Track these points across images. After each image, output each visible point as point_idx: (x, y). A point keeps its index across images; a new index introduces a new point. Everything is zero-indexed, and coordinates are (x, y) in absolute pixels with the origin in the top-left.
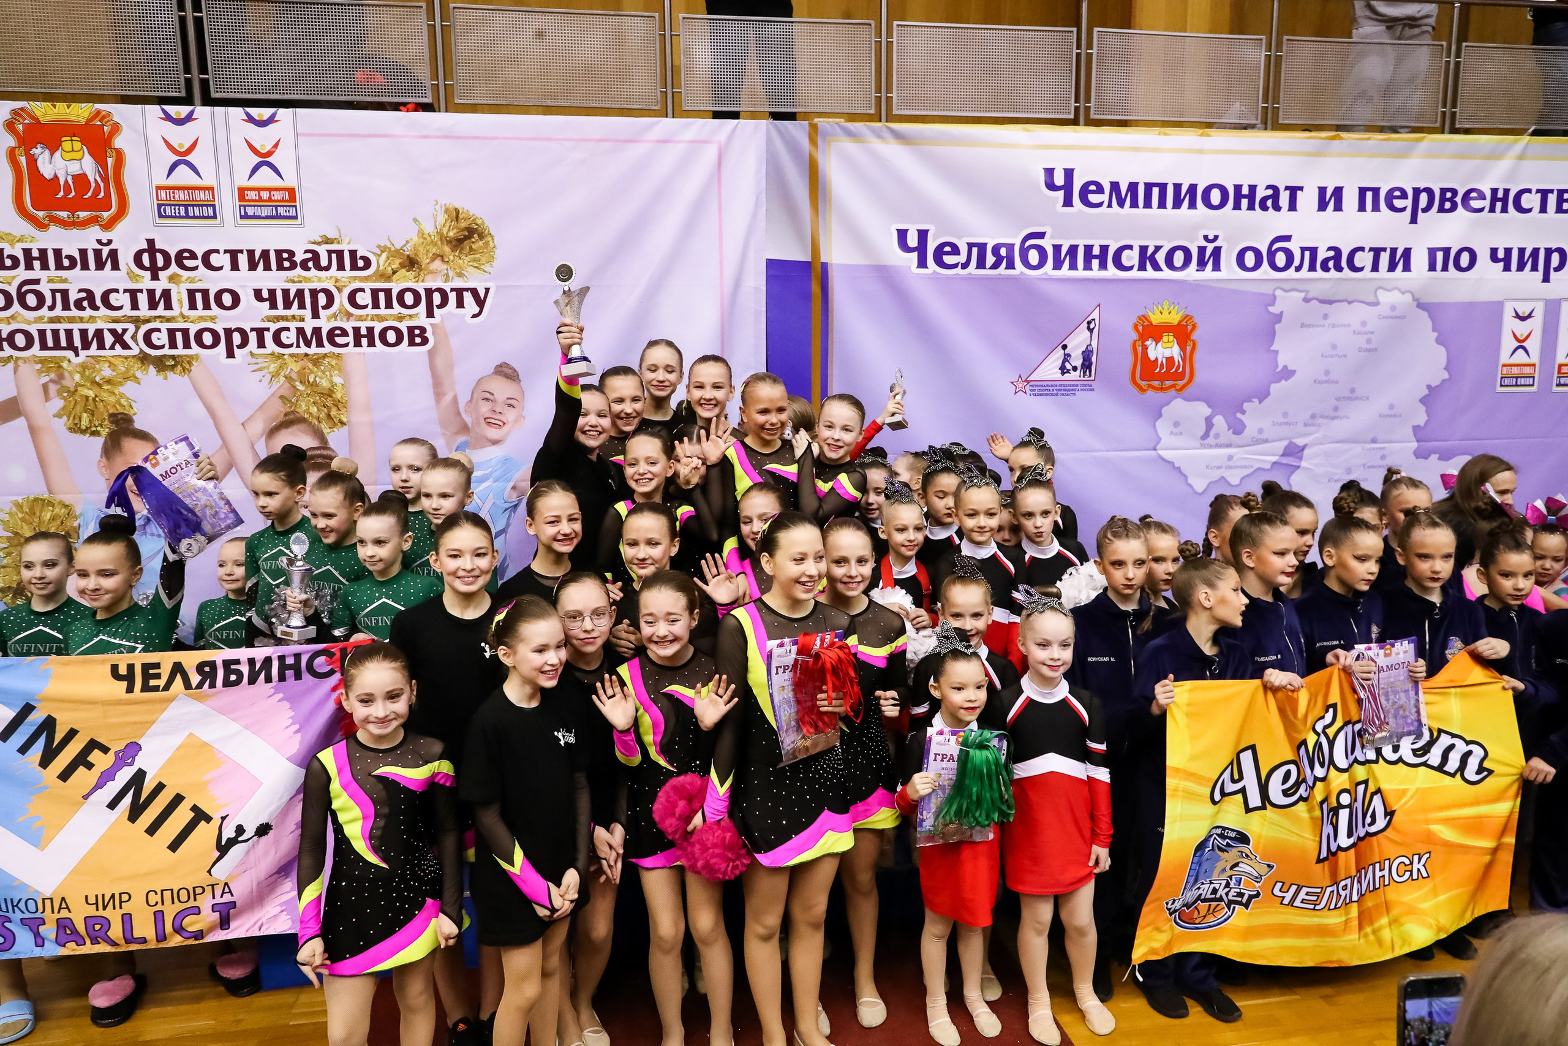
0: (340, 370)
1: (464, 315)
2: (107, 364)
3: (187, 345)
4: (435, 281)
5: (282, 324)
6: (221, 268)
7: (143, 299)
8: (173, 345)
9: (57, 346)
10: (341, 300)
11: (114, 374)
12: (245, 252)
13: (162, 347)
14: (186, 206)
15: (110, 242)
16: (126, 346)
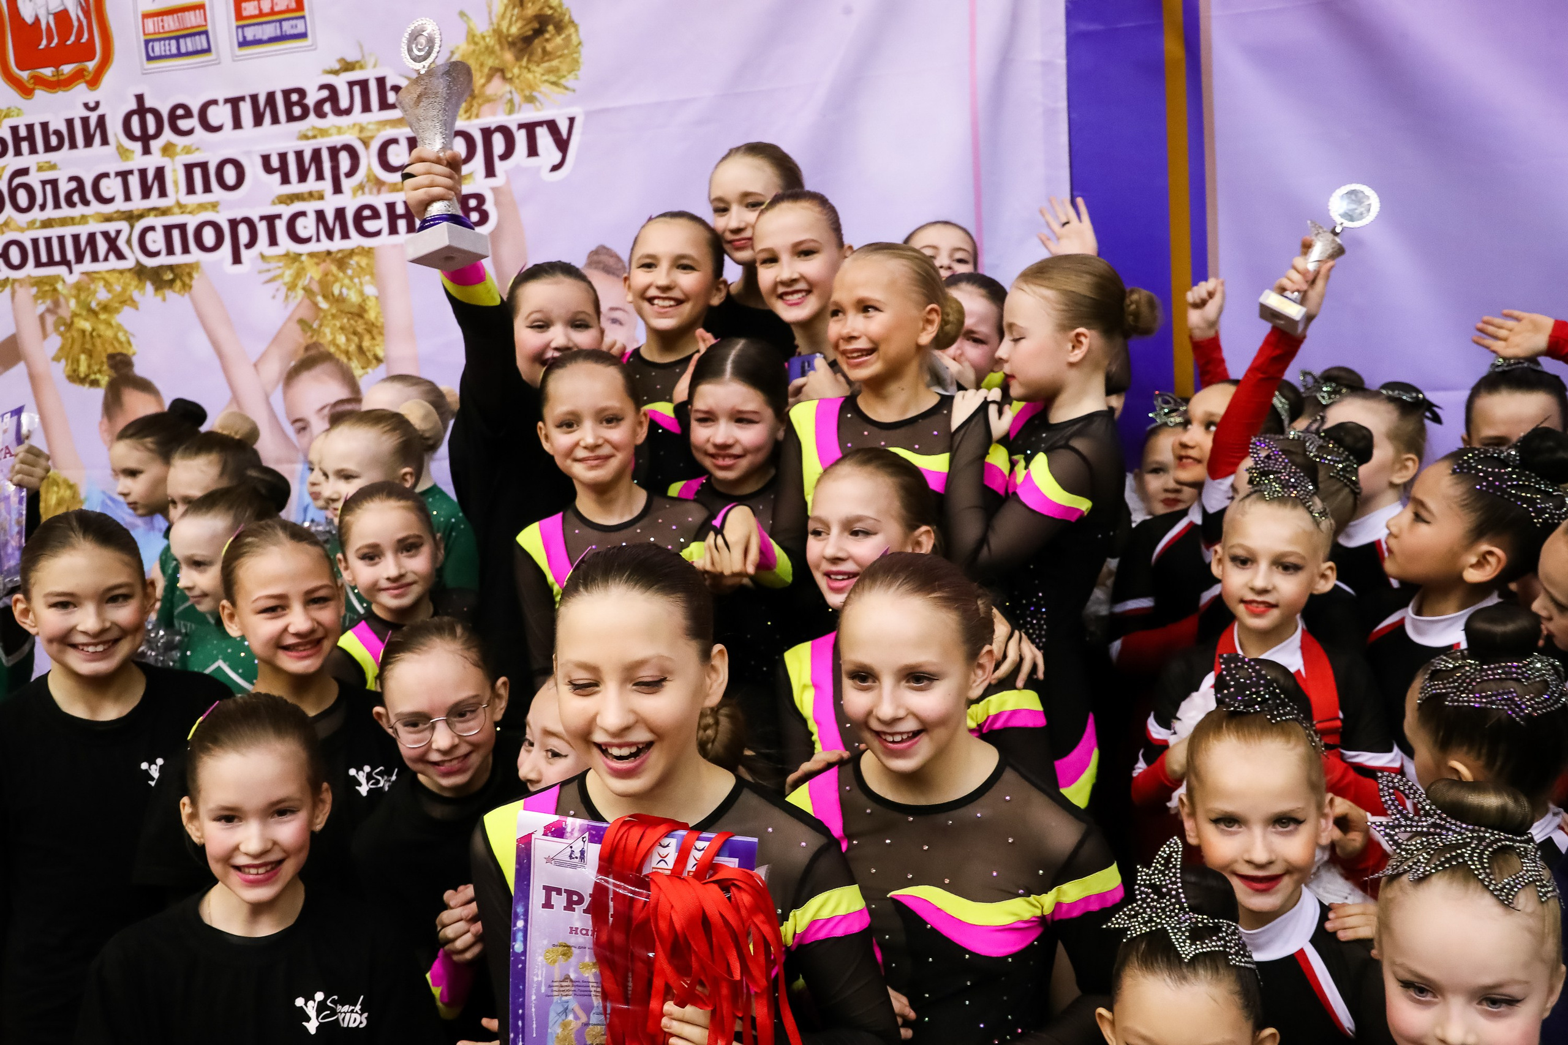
0: (372, 274)
1: (538, 169)
2: (101, 283)
3: (186, 250)
4: (494, 114)
5: (298, 207)
6: (218, 129)
7: (134, 181)
8: (170, 251)
9: (51, 262)
10: (369, 160)
11: (110, 296)
12: (248, 100)
13: (157, 254)
14: (177, 38)
15: (97, 104)
16: (120, 256)
